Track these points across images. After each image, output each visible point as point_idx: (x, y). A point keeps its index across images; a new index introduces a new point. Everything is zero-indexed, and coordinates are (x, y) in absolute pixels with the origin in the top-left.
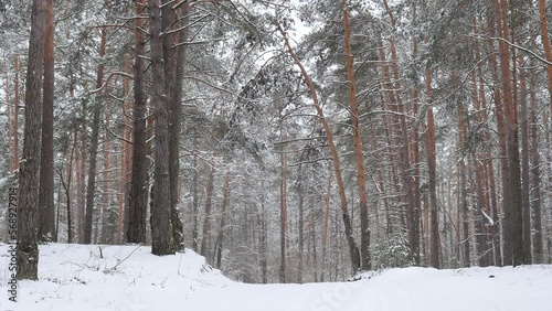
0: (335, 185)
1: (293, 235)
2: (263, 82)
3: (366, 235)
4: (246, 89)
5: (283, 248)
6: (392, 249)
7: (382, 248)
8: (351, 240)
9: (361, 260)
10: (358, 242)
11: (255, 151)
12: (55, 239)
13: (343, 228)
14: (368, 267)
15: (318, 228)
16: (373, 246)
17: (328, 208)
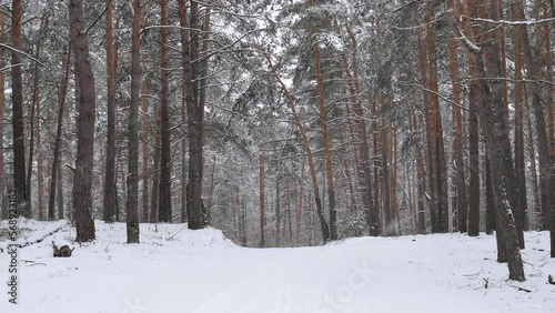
0: (308, 168)
1: (270, 214)
2: (252, 95)
3: (333, 214)
4: (239, 101)
5: (262, 225)
6: (352, 223)
7: (344, 223)
8: (322, 217)
9: (329, 234)
10: (328, 219)
11: (243, 146)
12: (118, 220)
13: (315, 207)
14: (334, 238)
15: (293, 207)
16: (339, 221)
17: (302, 189)
